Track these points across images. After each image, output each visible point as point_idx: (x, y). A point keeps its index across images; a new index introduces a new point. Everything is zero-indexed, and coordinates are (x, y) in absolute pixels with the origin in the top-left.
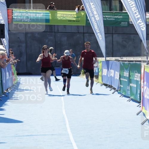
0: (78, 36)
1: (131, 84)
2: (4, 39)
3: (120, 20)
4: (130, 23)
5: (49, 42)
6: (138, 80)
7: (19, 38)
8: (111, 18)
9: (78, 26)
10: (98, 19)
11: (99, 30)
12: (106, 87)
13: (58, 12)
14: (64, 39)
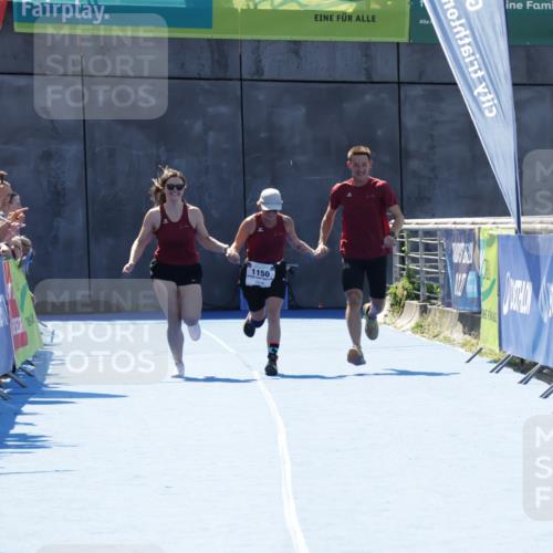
0: (368, 98)
11: (485, 65)
12: (522, 376)
14: (293, 117)
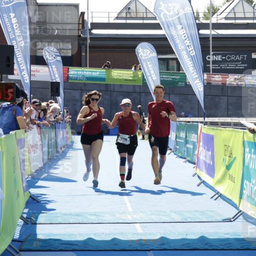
1: (187, 145)
2: (59, 98)
3: (176, 80)
4: (188, 83)
5: (105, 102)
6: (195, 141)
7: (74, 97)
8: (168, 78)
9: (134, 86)
10: (155, 78)
13: (115, 71)
